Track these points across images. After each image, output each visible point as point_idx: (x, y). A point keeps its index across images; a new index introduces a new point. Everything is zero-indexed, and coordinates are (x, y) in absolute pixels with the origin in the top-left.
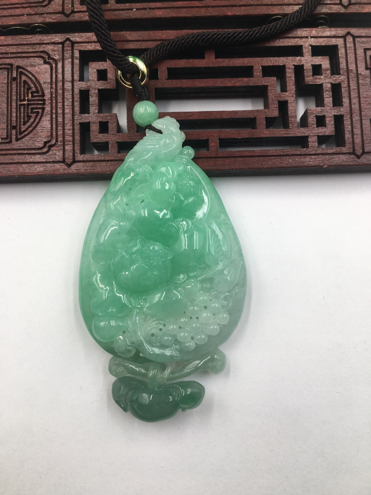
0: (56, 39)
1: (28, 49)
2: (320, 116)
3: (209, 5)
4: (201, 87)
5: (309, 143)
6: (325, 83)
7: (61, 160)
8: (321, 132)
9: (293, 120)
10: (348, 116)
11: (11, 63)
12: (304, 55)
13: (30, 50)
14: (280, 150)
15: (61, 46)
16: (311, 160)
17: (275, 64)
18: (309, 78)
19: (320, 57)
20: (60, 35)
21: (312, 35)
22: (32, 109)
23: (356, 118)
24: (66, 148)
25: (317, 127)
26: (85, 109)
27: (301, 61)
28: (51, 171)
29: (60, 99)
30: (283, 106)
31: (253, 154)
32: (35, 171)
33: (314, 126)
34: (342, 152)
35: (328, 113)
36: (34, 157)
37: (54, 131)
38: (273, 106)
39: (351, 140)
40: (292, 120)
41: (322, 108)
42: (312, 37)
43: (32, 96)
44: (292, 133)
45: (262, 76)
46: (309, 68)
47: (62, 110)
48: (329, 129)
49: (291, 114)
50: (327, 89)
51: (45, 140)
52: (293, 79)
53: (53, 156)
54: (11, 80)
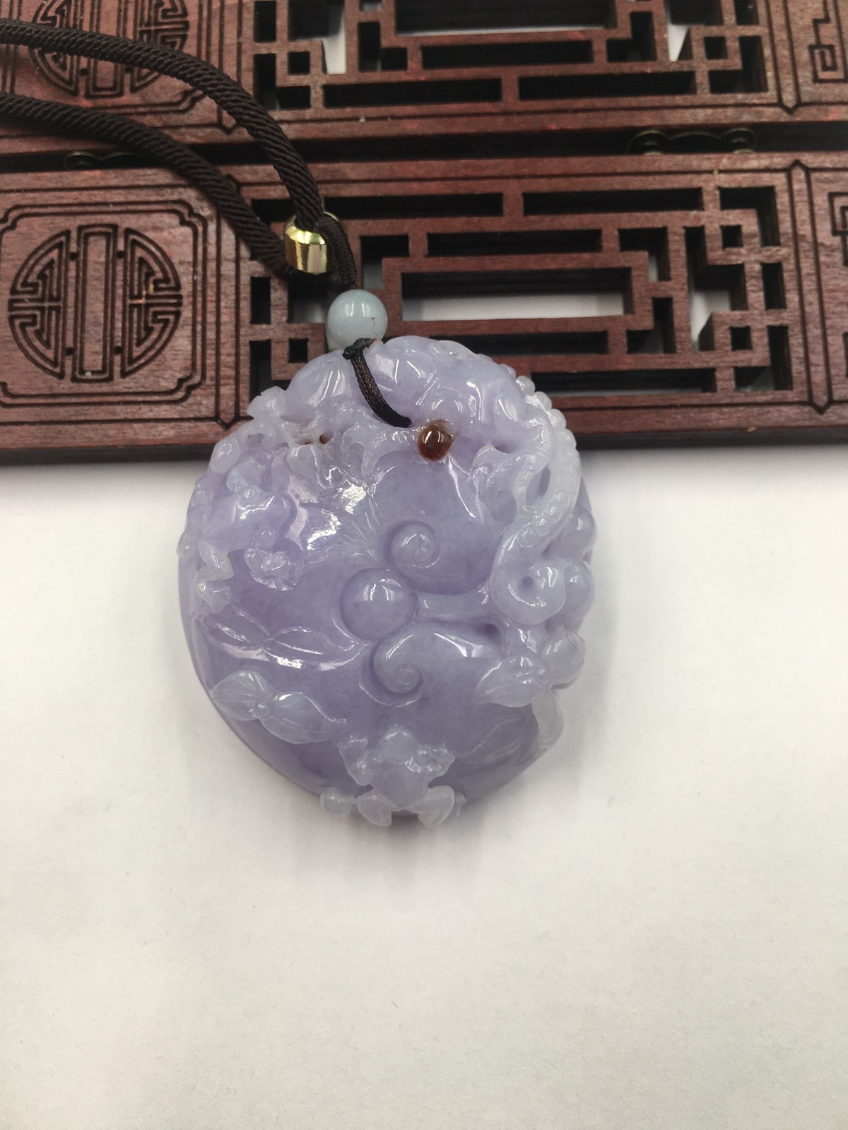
1: (150, 196)
2: (740, 328)
3: (512, 109)
4: (496, 271)
5: (716, 382)
6: (750, 263)
7: (211, 415)
8: (742, 361)
9: (683, 335)
10: (797, 329)
11: (114, 223)
12: (705, 208)
13: (153, 198)
14: (657, 396)
16: (722, 417)
17: (646, 226)
18: (715, 253)
19: (737, 211)
21: (721, 168)
22: (156, 314)
23: (814, 332)
24: (223, 390)
25: (734, 349)
26: (261, 313)
27: (698, 219)
28: (190, 437)
29: (211, 294)
30: (663, 308)
31: (601, 404)
32: (160, 437)
33: (726, 348)
34: (785, 400)
35: (755, 321)
36: (157, 409)
37: (199, 357)
38: (642, 308)
39: (804, 376)
40: (680, 337)
41: (744, 313)
42: (721, 172)
43: (156, 289)
44: (681, 361)
45: (619, 250)
46: (716, 232)
47: (215, 316)
48: (759, 355)
49: (679, 323)
50: (753, 274)
51: (180, 375)
52: (683, 254)
53: (195, 407)
54: (113, 256)
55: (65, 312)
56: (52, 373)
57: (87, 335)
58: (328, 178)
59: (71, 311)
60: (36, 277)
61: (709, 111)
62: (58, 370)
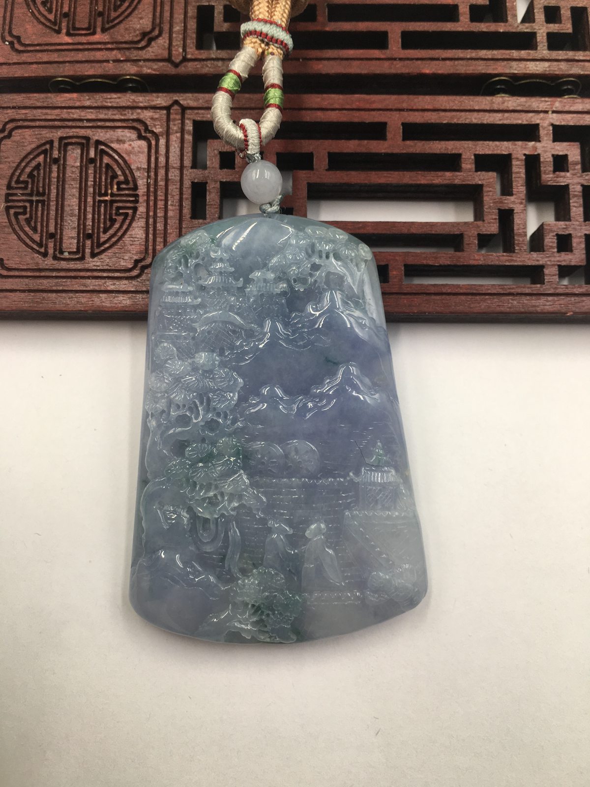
0: (158, 102)
1: (115, 115)
2: (564, 235)
3: (395, 56)
4: (380, 184)
5: (544, 277)
6: (573, 185)
8: (564, 260)
9: (521, 239)
11: (87, 136)
12: (541, 139)
13: (117, 117)
14: (499, 285)
15: (165, 112)
16: (548, 304)
17: (495, 152)
18: (548, 176)
19: (565, 144)
20: (164, 95)
21: (554, 109)
22: (118, 208)
25: (559, 251)
26: (198, 211)
27: (535, 148)
28: (143, 306)
29: (161, 194)
30: (506, 217)
31: (457, 291)
32: (120, 305)
33: (553, 250)
35: (576, 230)
36: (118, 283)
37: (151, 244)
38: (490, 217)
40: (519, 240)
41: (567, 223)
42: (554, 112)
43: (119, 189)
44: (518, 259)
45: (474, 170)
46: (548, 160)
47: (163, 212)
48: (577, 256)
49: (518, 229)
50: (576, 193)
51: (136, 257)
52: (523, 176)
53: (148, 283)
54: (86, 162)
55: (49, 205)
56: (39, 252)
57: (65, 224)
58: (253, 105)
59: (53, 204)
60: (26, 176)
61: (547, 64)
62: (42, 250)
